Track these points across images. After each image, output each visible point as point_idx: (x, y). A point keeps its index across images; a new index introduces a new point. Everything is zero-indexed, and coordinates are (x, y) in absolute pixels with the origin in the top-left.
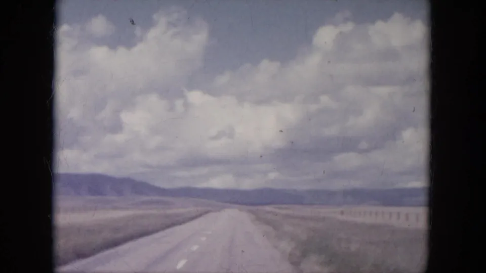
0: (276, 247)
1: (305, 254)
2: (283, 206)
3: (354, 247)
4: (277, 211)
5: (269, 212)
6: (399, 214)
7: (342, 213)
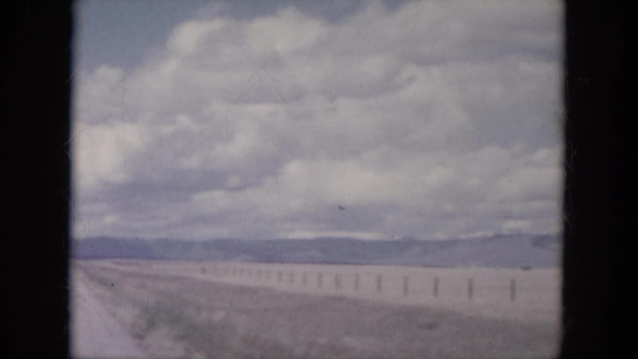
0: (114, 315)
1: (151, 324)
2: (123, 261)
3: (218, 316)
4: (114, 266)
5: (104, 269)
6: (280, 274)
7: (203, 271)
